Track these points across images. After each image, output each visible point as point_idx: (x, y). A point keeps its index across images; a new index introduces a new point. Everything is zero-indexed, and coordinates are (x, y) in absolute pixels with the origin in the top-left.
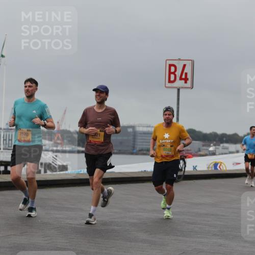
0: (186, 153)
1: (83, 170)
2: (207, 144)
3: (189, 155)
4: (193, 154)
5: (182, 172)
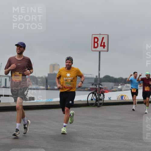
0: (104, 90)
1: (43, 100)
2: (117, 84)
3: (107, 91)
4: (108, 90)
5: (102, 101)
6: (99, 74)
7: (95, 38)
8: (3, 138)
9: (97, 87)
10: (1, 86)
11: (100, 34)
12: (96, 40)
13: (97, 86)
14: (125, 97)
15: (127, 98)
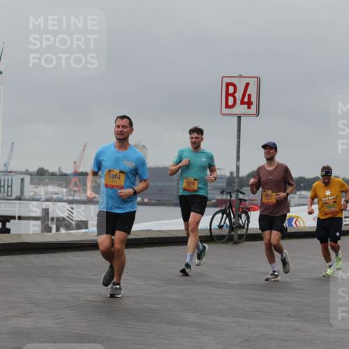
0: (250, 204)
3: (255, 207)
5: (245, 230)
6: (238, 168)
7: (228, 85)
8: (14, 316)
9: (233, 198)
10: (11, 196)
11: (241, 76)
12: (231, 90)
13: (234, 195)
14: (296, 220)
15: (301, 222)
